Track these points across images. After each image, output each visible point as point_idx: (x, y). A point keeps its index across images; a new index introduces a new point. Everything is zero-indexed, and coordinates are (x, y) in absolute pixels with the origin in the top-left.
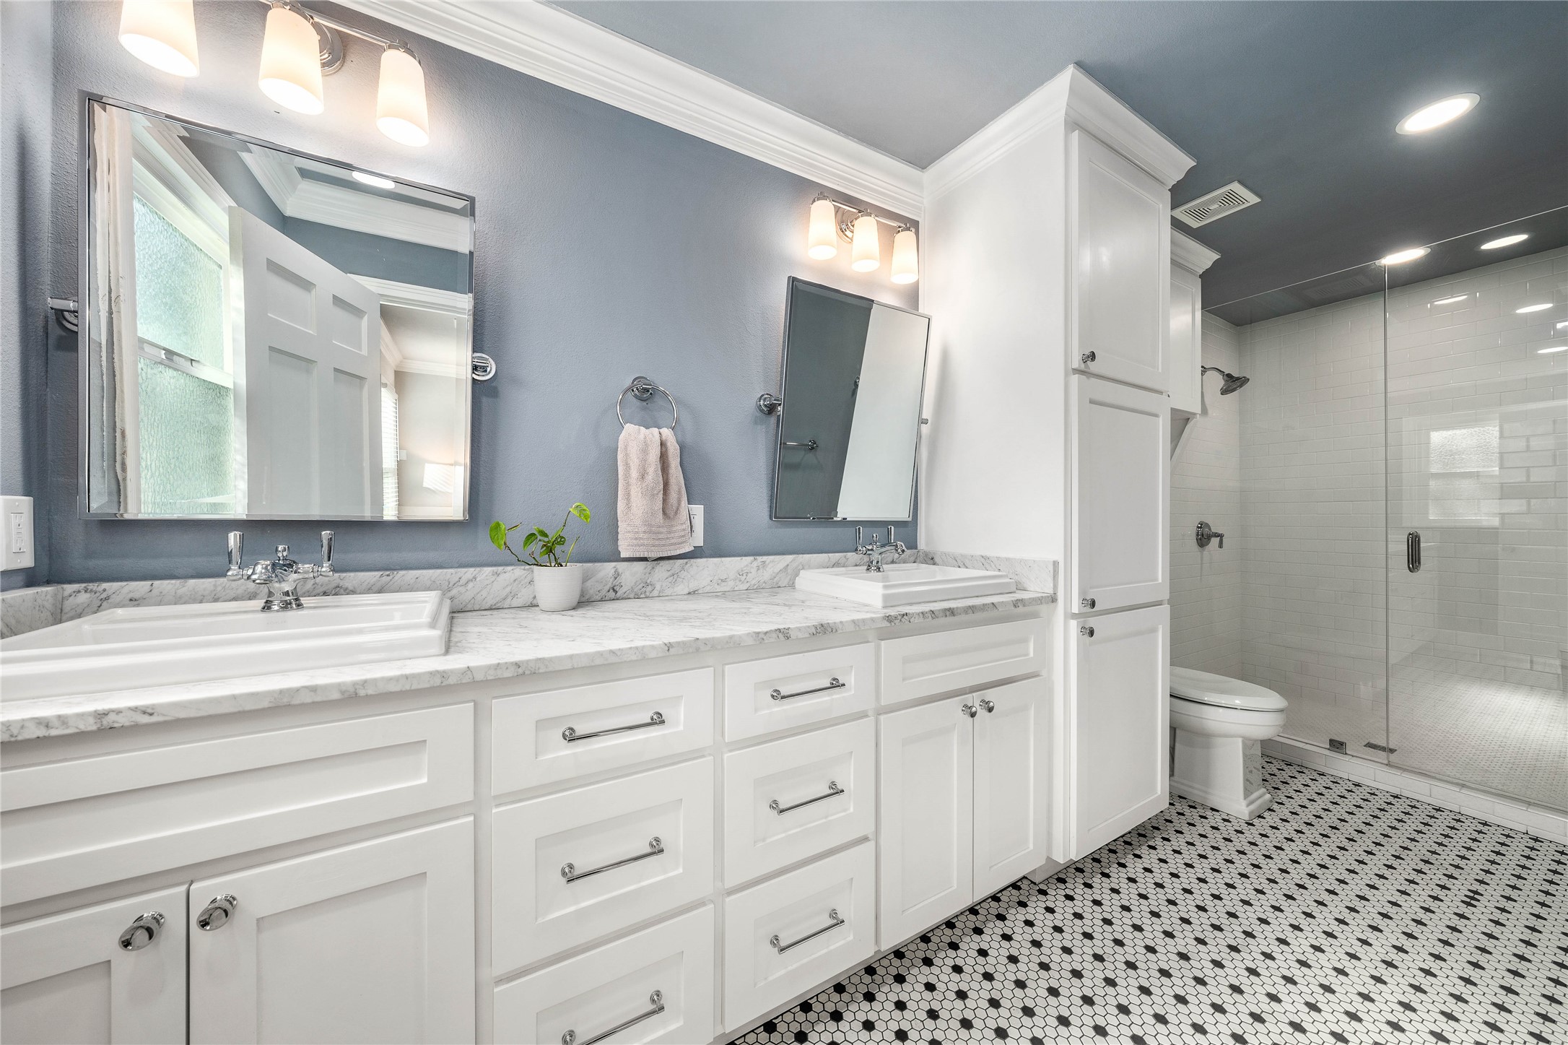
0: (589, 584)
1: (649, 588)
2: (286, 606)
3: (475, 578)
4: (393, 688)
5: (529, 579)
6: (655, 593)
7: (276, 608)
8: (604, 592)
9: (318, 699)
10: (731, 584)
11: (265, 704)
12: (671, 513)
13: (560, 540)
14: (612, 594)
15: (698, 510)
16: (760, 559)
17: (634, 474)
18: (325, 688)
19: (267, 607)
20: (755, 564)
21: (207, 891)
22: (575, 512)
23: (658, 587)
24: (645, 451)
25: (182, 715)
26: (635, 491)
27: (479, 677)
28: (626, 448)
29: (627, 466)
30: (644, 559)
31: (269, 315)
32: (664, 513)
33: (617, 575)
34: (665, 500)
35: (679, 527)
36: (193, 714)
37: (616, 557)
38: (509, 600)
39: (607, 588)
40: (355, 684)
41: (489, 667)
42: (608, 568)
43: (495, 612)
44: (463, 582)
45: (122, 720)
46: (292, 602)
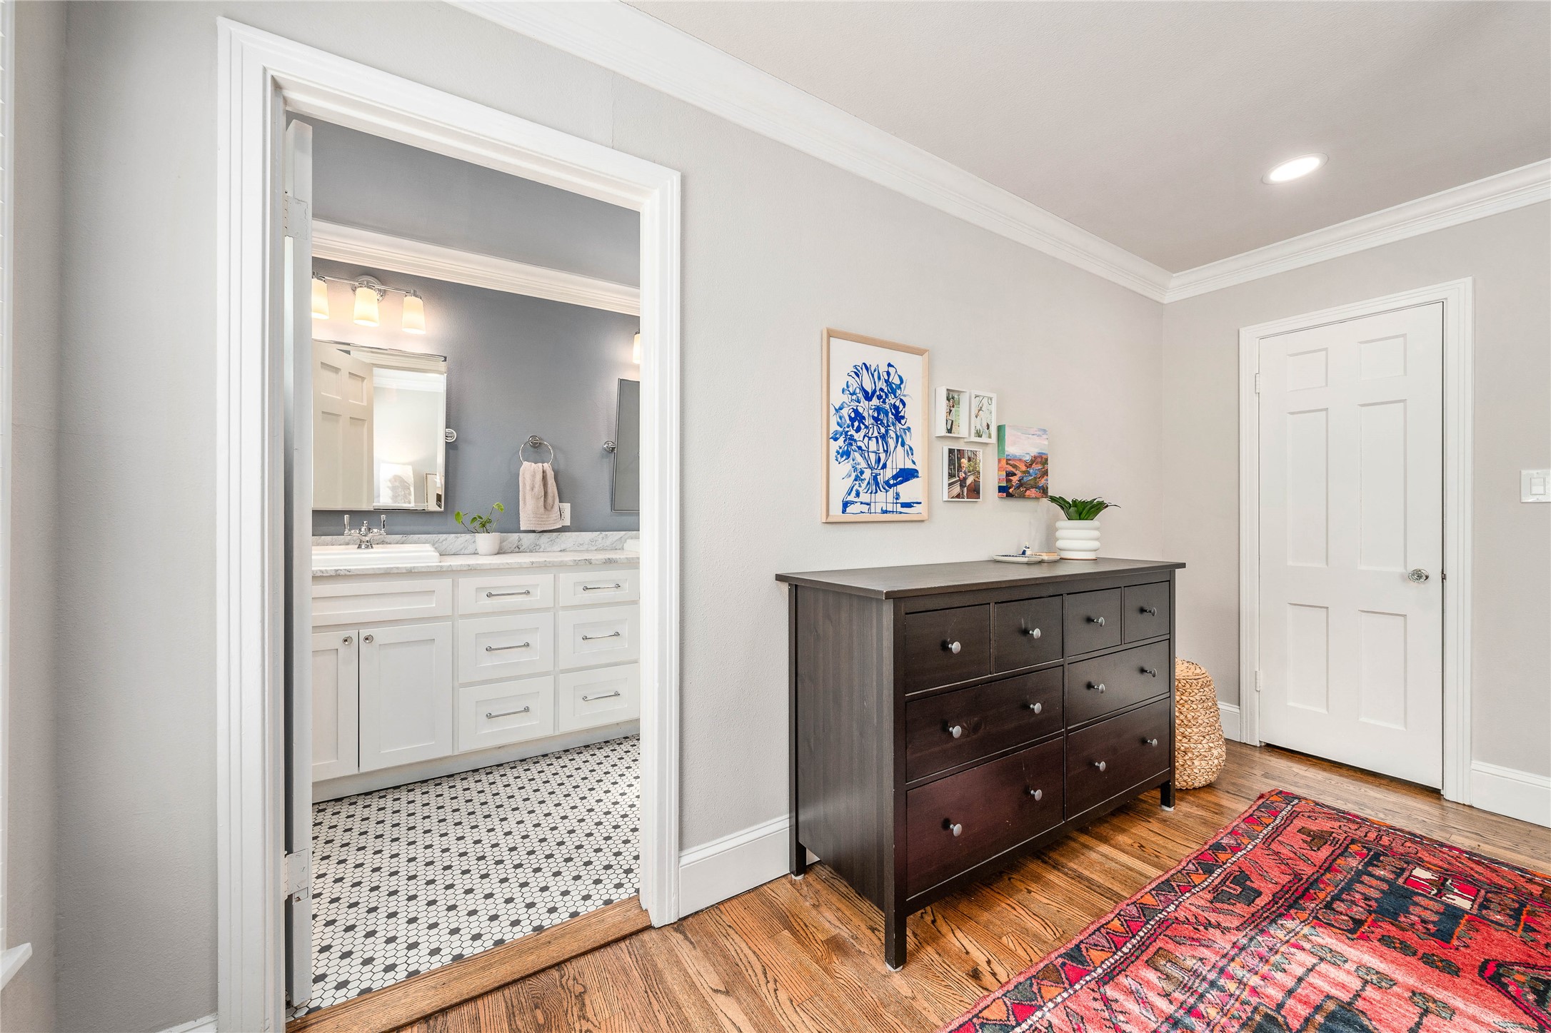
0: (504, 544)
1: (538, 547)
2: (367, 547)
3: (446, 539)
4: (423, 570)
5: (473, 541)
6: (541, 550)
7: (363, 547)
8: (512, 549)
9: (399, 572)
10: (586, 546)
11: (382, 572)
12: (549, 508)
13: (489, 521)
14: (517, 550)
15: (567, 507)
16: (604, 533)
17: (528, 488)
18: (401, 568)
19: (360, 547)
20: (601, 536)
21: (364, 633)
22: (496, 507)
23: (543, 547)
24: (534, 476)
25: (359, 573)
26: (528, 497)
27: (454, 569)
28: (523, 474)
29: (524, 484)
30: (534, 532)
31: (322, 393)
32: (545, 507)
33: (520, 540)
34: (545, 501)
35: (554, 515)
36: (361, 573)
37: (518, 531)
38: (463, 551)
39: (515, 546)
40: (411, 567)
41: (458, 565)
42: (515, 536)
43: (457, 556)
44: (440, 541)
45: (342, 573)
46: (369, 545)
